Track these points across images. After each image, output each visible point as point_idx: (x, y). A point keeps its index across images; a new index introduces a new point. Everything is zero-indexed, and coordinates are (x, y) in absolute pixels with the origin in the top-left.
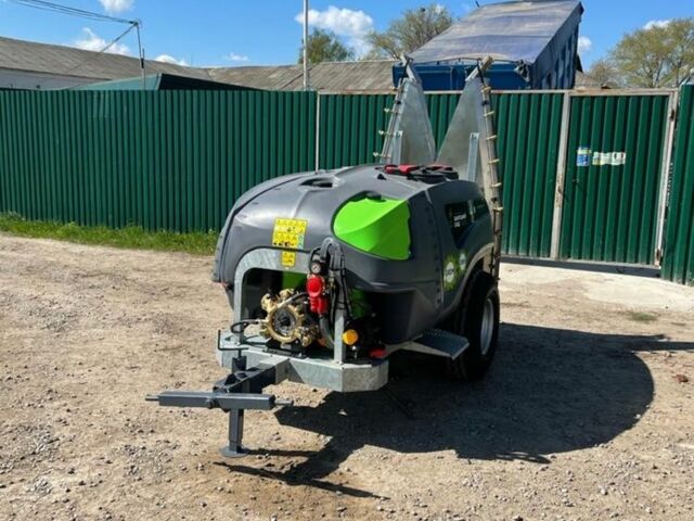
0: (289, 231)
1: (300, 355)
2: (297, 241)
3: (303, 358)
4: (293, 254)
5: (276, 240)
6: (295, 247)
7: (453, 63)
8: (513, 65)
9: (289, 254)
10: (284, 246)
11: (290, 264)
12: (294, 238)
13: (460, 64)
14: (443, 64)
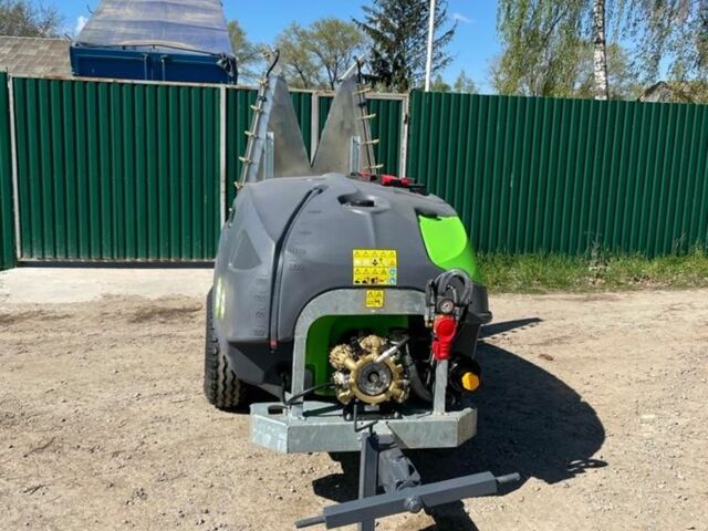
0: (375, 263)
1: (396, 415)
2: (389, 276)
3: (400, 417)
4: (382, 292)
5: (358, 277)
6: (385, 283)
7: (147, 50)
8: (215, 57)
9: (375, 292)
10: (370, 283)
11: (377, 305)
12: (384, 272)
13: (153, 51)
14: (129, 49)
